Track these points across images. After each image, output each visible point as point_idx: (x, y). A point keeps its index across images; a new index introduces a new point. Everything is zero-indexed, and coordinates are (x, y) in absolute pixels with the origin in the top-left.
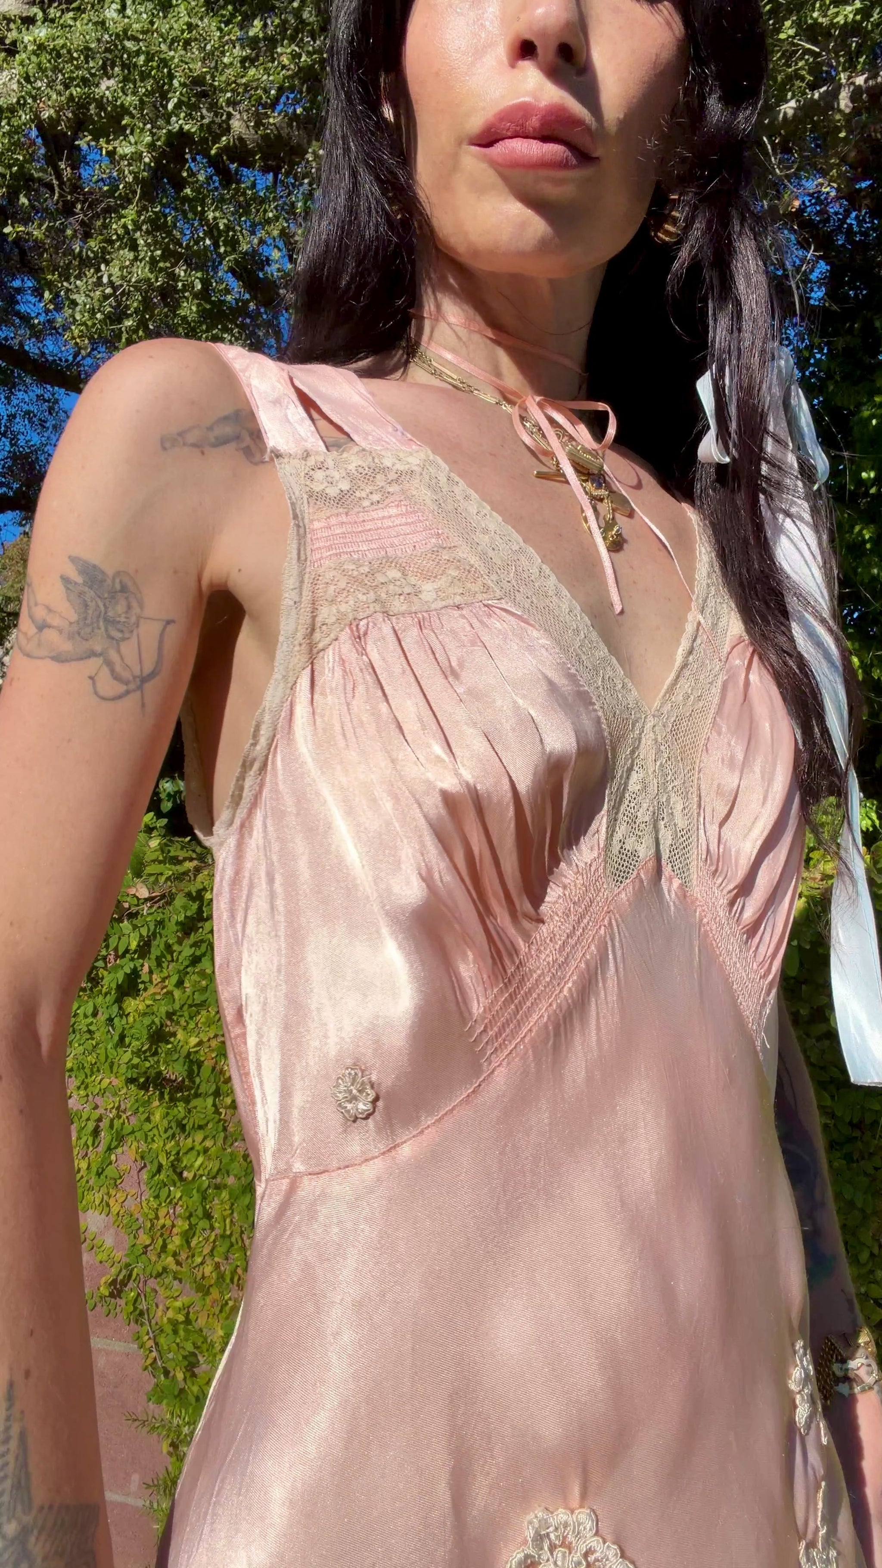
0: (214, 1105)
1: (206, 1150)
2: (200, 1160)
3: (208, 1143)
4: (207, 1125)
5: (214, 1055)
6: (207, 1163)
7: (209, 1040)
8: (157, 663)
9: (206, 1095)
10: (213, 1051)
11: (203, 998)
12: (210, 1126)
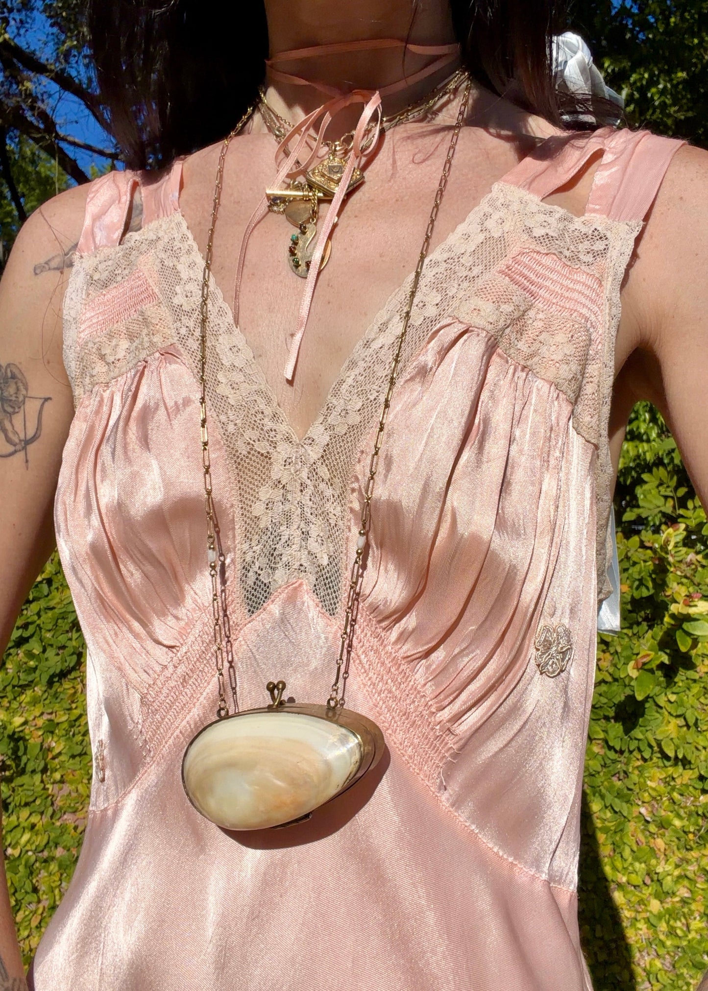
0: (42, 781)
1: (33, 826)
2: (26, 837)
3: (34, 819)
4: (34, 801)
5: (40, 733)
6: (34, 838)
7: (34, 719)
8: (37, 429)
9: (33, 772)
10: (40, 728)
11: (30, 678)
12: (38, 802)
